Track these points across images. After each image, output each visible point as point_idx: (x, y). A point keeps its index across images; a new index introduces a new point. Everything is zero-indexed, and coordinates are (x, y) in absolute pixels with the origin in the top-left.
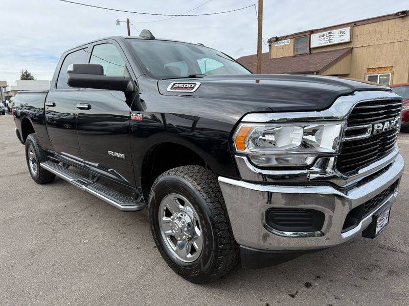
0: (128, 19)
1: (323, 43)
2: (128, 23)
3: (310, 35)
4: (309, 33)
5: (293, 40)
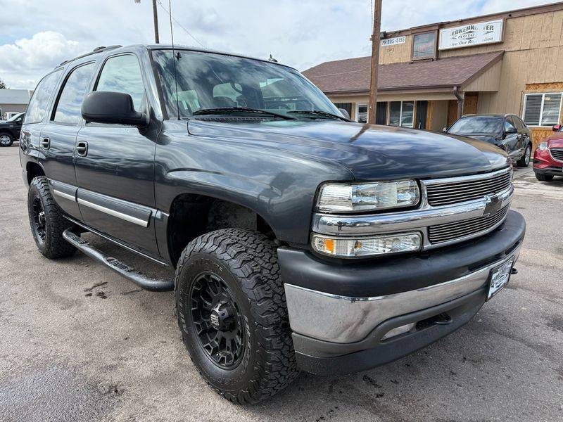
1: (458, 43)
3: (438, 31)
4: (437, 27)
5: (411, 38)
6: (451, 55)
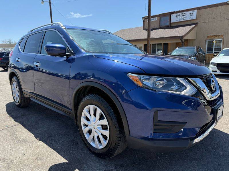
2: (50, 2)
3: (171, 15)
5: (159, 18)
6: (176, 25)
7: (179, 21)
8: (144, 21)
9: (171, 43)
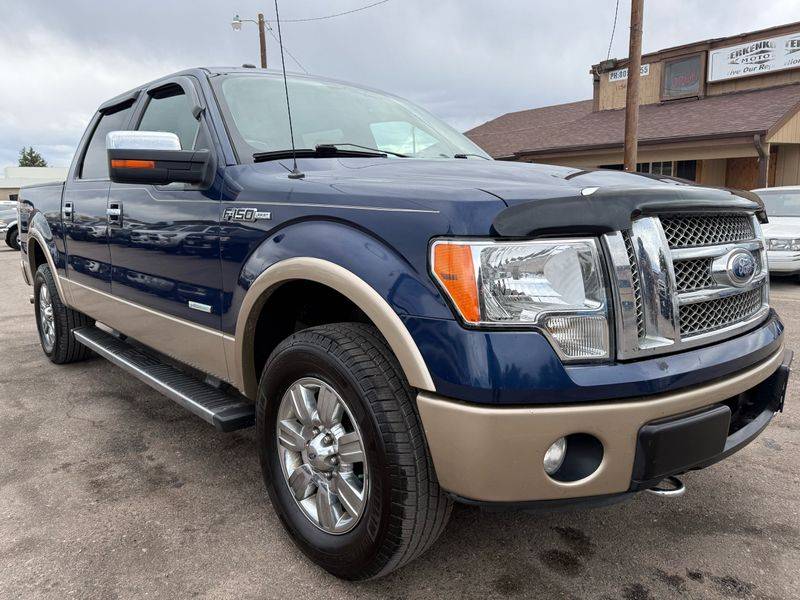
0: (261, 16)
1: (741, 70)
2: (261, 24)
3: (707, 53)
4: (704, 48)
5: (658, 66)
6: (728, 89)
7: (742, 74)
8: (597, 81)
9: (706, 160)
